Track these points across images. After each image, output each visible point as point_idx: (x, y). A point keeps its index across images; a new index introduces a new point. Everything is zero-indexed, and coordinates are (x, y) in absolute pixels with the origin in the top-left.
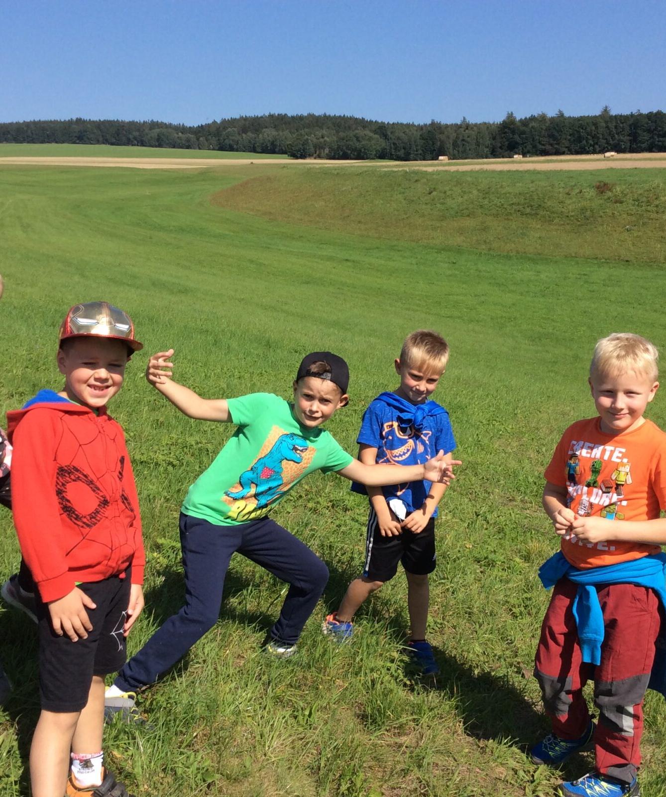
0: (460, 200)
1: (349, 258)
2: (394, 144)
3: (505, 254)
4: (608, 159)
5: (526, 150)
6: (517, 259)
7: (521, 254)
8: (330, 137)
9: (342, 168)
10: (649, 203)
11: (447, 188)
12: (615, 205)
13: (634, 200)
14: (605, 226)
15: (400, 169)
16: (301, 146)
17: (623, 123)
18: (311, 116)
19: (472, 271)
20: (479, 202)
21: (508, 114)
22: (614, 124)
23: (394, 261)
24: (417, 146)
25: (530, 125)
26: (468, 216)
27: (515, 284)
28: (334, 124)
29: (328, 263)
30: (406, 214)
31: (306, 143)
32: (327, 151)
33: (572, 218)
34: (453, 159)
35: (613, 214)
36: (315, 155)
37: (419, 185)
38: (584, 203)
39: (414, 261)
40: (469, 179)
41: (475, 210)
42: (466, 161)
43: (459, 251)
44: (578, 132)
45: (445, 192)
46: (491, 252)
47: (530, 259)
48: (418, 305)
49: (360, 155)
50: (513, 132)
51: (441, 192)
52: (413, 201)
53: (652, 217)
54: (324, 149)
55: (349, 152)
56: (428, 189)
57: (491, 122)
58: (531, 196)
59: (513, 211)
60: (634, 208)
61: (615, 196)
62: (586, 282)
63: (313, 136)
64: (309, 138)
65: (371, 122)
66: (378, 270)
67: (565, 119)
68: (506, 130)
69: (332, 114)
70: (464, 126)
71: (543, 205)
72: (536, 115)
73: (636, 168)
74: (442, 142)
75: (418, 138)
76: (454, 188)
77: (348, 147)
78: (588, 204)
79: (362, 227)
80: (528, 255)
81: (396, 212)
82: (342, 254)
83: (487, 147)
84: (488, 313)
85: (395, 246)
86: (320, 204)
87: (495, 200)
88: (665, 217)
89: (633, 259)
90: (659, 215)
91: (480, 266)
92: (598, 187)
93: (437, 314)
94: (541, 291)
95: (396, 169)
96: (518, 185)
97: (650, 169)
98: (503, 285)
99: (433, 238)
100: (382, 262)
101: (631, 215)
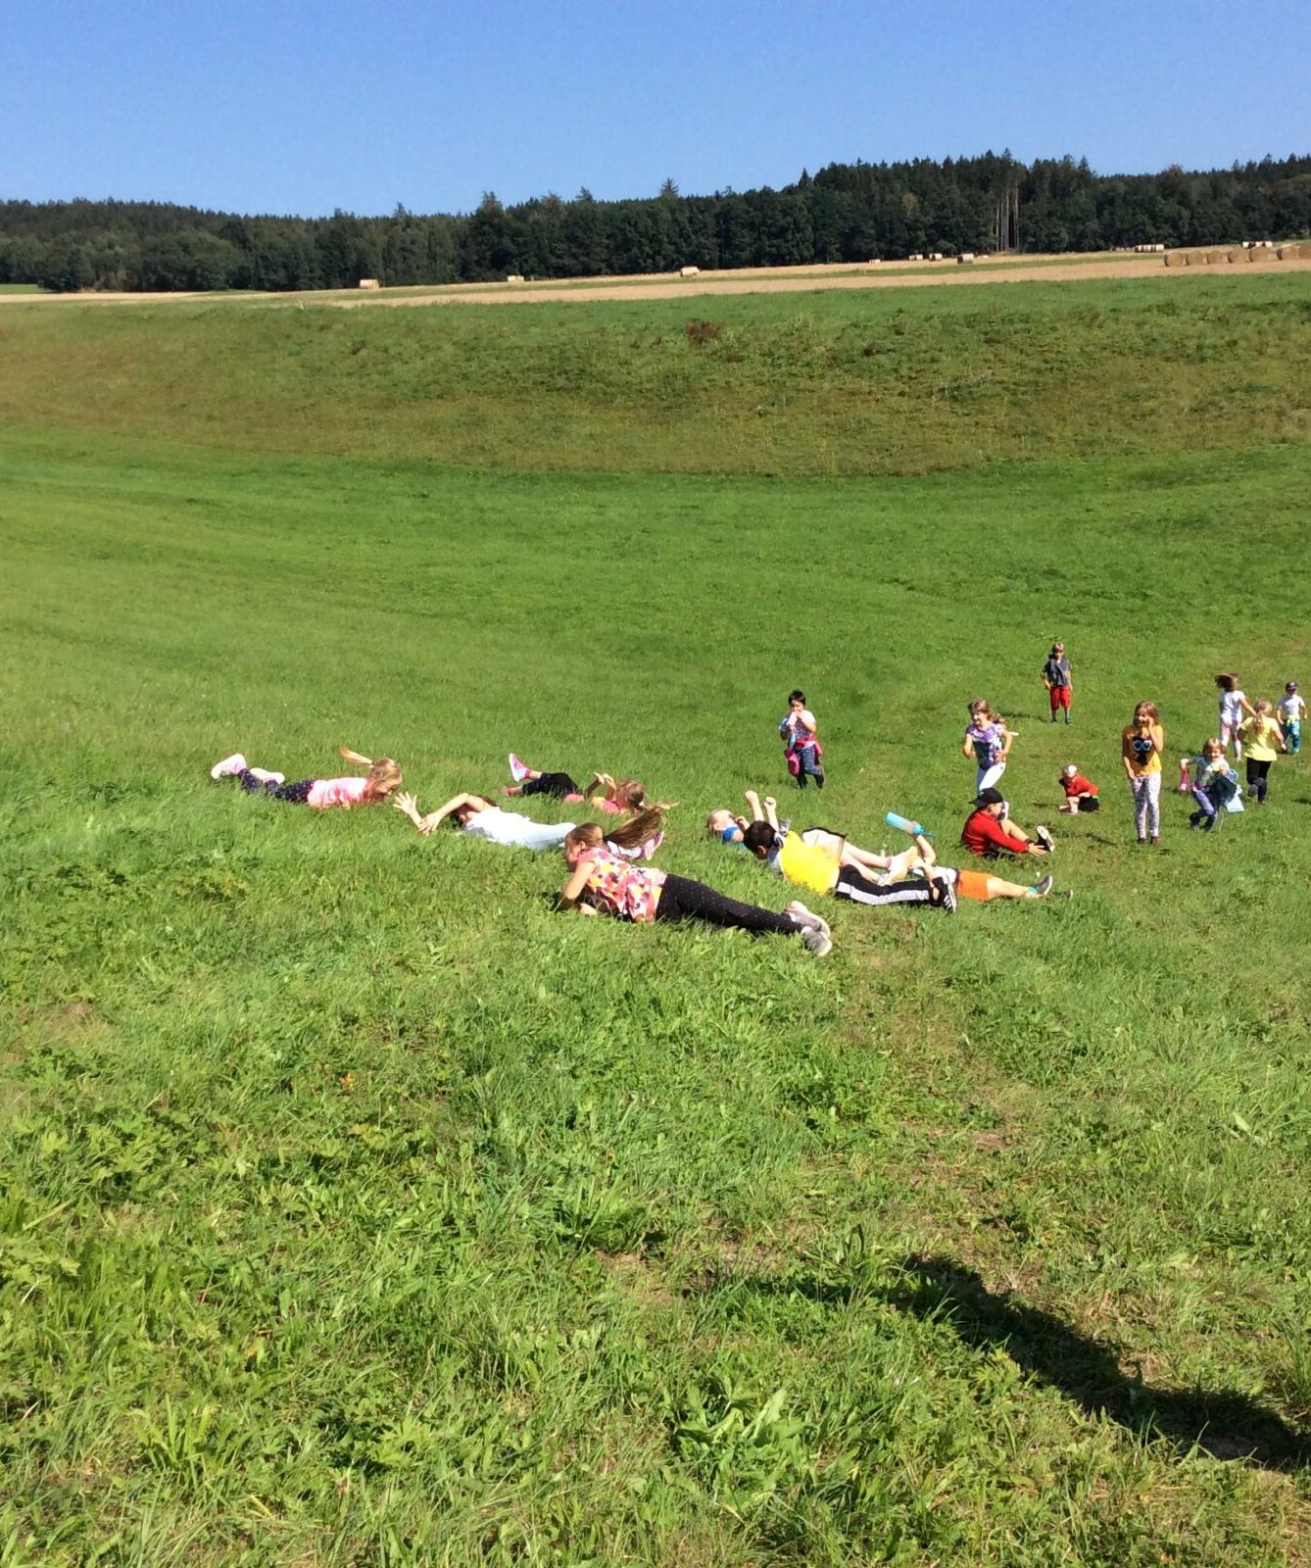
0: (419, 364)
1: (195, 496)
2: (264, 258)
3: (525, 472)
4: (690, 279)
5: (526, 268)
6: (552, 480)
7: (557, 471)
8: (125, 246)
9: (160, 306)
10: (792, 360)
11: (389, 341)
12: (729, 365)
13: (763, 355)
14: (716, 408)
15: (285, 305)
16: (66, 267)
17: (702, 212)
18: (81, 205)
19: (466, 511)
20: (459, 367)
21: (486, 196)
22: (688, 214)
23: (295, 497)
24: (310, 261)
25: (531, 219)
26: (440, 397)
27: (559, 533)
28: (131, 219)
29: (150, 508)
30: (308, 396)
31: (75, 259)
32: (122, 274)
33: (650, 395)
34: (390, 285)
35: (728, 383)
36: (97, 284)
37: (330, 336)
38: (668, 364)
39: (339, 496)
40: (432, 321)
41: (454, 385)
42: (417, 288)
43: (431, 470)
44: (623, 230)
45: (386, 350)
46: (498, 471)
47: (577, 480)
48: (366, 593)
49: (194, 282)
50: (500, 231)
51: (377, 349)
52: (320, 369)
53: (802, 386)
54: (116, 270)
55: (170, 276)
56: (349, 344)
57: (454, 214)
58: (563, 352)
59: (529, 384)
60: (765, 369)
61: (727, 348)
62: (701, 522)
63: (89, 243)
64: (82, 248)
65: (210, 214)
66: (263, 520)
67: (595, 205)
68: (486, 228)
69: (126, 200)
70: (401, 220)
71: (588, 369)
72: (540, 199)
74: (361, 253)
75: (311, 244)
76: (403, 341)
77: (166, 266)
78: (673, 364)
79: (217, 426)
80: (575, 473)
81: (287, 395)
82: (179, 488)
83: (452, 262)
84: (518, 601)
85: (294, 464)
86: (118, 383)
87: (493, 363)
88: (827, 385)
89: (779, 470)
90: (816, 383)
91: (480, 499)
92: (692, 331)
93: (409, 611)
94: (615, 545)
95: (275, 306)
96: (534, 330)
97: (776, 295)
98: (537, 537)
99: (373, 446)
100: (269, 500)
101: (763, 384)
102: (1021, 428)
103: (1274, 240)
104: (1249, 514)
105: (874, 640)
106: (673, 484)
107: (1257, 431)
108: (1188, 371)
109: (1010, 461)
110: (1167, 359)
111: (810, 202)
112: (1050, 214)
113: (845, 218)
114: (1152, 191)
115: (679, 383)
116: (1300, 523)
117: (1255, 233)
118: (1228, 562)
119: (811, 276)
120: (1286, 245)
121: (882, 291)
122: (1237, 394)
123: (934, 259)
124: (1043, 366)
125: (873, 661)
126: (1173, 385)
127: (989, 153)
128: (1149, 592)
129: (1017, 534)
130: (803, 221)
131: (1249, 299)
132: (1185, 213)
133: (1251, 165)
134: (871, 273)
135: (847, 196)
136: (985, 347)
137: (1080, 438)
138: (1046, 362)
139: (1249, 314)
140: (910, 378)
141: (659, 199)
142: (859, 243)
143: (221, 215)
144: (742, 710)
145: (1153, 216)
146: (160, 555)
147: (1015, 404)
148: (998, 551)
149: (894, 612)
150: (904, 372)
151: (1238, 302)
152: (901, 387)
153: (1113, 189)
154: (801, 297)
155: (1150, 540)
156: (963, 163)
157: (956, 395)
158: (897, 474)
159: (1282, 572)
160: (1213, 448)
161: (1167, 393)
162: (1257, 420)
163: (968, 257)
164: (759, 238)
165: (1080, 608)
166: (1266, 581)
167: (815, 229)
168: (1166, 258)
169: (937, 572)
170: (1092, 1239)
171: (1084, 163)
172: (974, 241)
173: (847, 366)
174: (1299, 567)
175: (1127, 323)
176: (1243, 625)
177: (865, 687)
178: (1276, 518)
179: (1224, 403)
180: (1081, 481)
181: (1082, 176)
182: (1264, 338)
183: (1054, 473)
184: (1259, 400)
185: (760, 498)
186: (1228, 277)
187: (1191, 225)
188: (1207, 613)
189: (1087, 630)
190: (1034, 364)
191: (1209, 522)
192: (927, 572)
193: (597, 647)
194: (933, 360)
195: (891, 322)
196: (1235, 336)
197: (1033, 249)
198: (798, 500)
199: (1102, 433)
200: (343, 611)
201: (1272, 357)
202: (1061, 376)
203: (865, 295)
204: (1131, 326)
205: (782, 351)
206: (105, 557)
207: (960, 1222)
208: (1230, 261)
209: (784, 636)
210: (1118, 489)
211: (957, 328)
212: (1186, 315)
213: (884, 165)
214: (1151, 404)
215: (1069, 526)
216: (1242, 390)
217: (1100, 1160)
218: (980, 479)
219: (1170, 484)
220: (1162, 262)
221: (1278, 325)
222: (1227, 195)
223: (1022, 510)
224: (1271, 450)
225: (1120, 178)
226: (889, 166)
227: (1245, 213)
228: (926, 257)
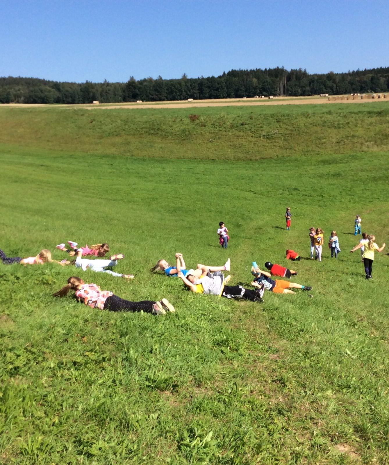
1: (43, 164)
2: (65, 94)
3: (142, 158)
4: (190, 102)
5: (143, 98)
6: (149, 160)
7: (151, 158)
8: (23, 90)
9: (34, 108)
10: (220, 126)
11: (102, 119)
12: (202, 128)
13: (212, 125)
14: (198, 140)
15: (71, 108)
16: (6, 96)
17: (194, 83)
18: (11, 78)
19: (124, 169)
20: (122, 127)
21: (131, 77)
22: (190, 83)
23: (73, 165)
24: (79, 95)
25: (144, 84)
26: (117, 136)
27: (151, 176)
28: (26, 83)
29: (29, 168)
30: (77, 135)
31: (8, 94)
32: (22, 98)
33: (178, 136)
34: (102, 103)
35: (201, 133)
36: (15, 101)
37: (84, 117)
38: (183, 127)
39: (86, 164)
40: (114, 114)
41: (121, 132)
42: (110, 104)
43: (114, 157)
44: (171, 88)
45: (101, 122)
46: (134, 157)
47: (157, 160)
48: (94, 193)
49: (44, 101)
50: (135, 88)
51: (98, 121)
52: (81, 127)
53: (223, 134)
54: (21, 97)
55: (37, 99)
56: (90, 120)
57: (121, 82)
58: (153, 123)
59: (143, 132)
60: (212, 129)
61: (201, 122)
62: (193, 173)
63: (13, 89)
64: (11, 91)
65: (49, 82)
66: (63, 171)
67: (163, 80)
68: (131, 87)
69: (24, 77)
70: (106, 84)
71: (161, 128)
72: (147, 79)
73: (209, 107)
74: (94, 94)
75: (79, 90)
76: (106, 119)
77: (36, 96)
78: (186, 127)
79: (50, 144)
80: (156, 158)
81: (71, 135)
82: (38, 162)
83: (121, 96)
84: (139, 196)
85: (73, 155)
86: (20, 130)
87: (132, 126)
88: (230, 134)
89: (216, 158)
90: (227, 133)
91: (128, 166)
92: (191, 118)
93: (106, 199)
94: (168, 180)
95: (68, 108)
96: (145, 117)
97: (216, 107)
98: (144, 177)
99: (97, 150)
100: (65, 166)
101: (211, 133)
102: (287, 147)
103: (360, 93)
104: (353, 173)
105: (244, 208)
106: (185, 162)
107: (355, 149)
108: (335, 131)
109: (283, 156)
110: (329, 128)
111: (226, 81)
112: (295, 85)
113: (236, 86)
114: (325, 79)
115: (187, 133)
116: (368, 176)
117: (355, 91)
118: (347, 187)
119: (226, 102)
120: (364, 95)
121: (247, 107)
122: (349, 138)
123: (262, 98)
124: (293, 129)
125: (244, 214)
126: (331, 135)
127: (278, 67)
128: (324, 195)
129: (285, 178)
130: (224, 86)
131: (352, 110)
132: (335, 85)
133: (353, 72)
134: (243, 101)
135: (236, 79)
136: (276, 124)
137: (304, 150)
138: (294, 128)
139: (353, 115)
140: (255, 132)
141: (182, 79)
142: (240, 93)
143: (52, 82)
144: (205, 229)
145: (325, 86)
146: (33, 182)
147: (285, 140)
148: (280, 183)
149: (250, 200)
150: (253, 130)
151: (350, 111)
152: (252, 134)
153: (314, 78)
154: (223, 108)
155: (324, 180)
156: (270, 70)
157: (268, 137)
158: (251, 160)
159: (362, 190)
160: (342, 153)
161: (329, 137)
162: (355, 145)
163: (271, 97)
164: (211, 91)
165: (304, 200)
166: (358, 192)
167: (227, 88)
168: (329, 98)
169: (262, 189)
170: (304, 386)
171: (305, 71)
172: (273, 93)
173: (236, 128)
174: (367, 188)
175: (317, 117)
176: (350, 205)
177: (241, 222)
178: (360, 174)
179: (345, 140)
180: (304, 163)
181: (305, 74)
182: (357, 122)
183: (296, 160)
184: (355, 140)
185: (210, 166)
186: (346, 104)
187: (336, 88)
188: (341, 201)
189: (306, 206)
190: (290, 128)
191: (341, 175)
192: (259, 188)
193: (162, 210)
194: (261, 127)
195: (249, 116)
196: (349, 121)
197: (290, 95)
198: (221, 167)
199: (310, 149)
200: (87, 198)
201: (360, 127)
202: (298, 132)
203: (242, 108)
204: (318, 118)
205: (217, 124)
206: (16, 182)
207: (265, 381)
208: (347, 99)
209: (217, 207)
210: (315, 165)
211: (268, 118)
212: (335, 115)
213: (247, 70)
214: (324, 140)
215: (300, 176)
216: (351, 137)
217: (307, 363)
218: (275, 161)
219: (330, 164)
220: (328, 99)
221: (361, 118)
222: (347, 80)
223: (287, 171)
224: (359, 154)
225: (316, 75)
226: (249, 70)
227: (352, 85)
228: (259, 97)
